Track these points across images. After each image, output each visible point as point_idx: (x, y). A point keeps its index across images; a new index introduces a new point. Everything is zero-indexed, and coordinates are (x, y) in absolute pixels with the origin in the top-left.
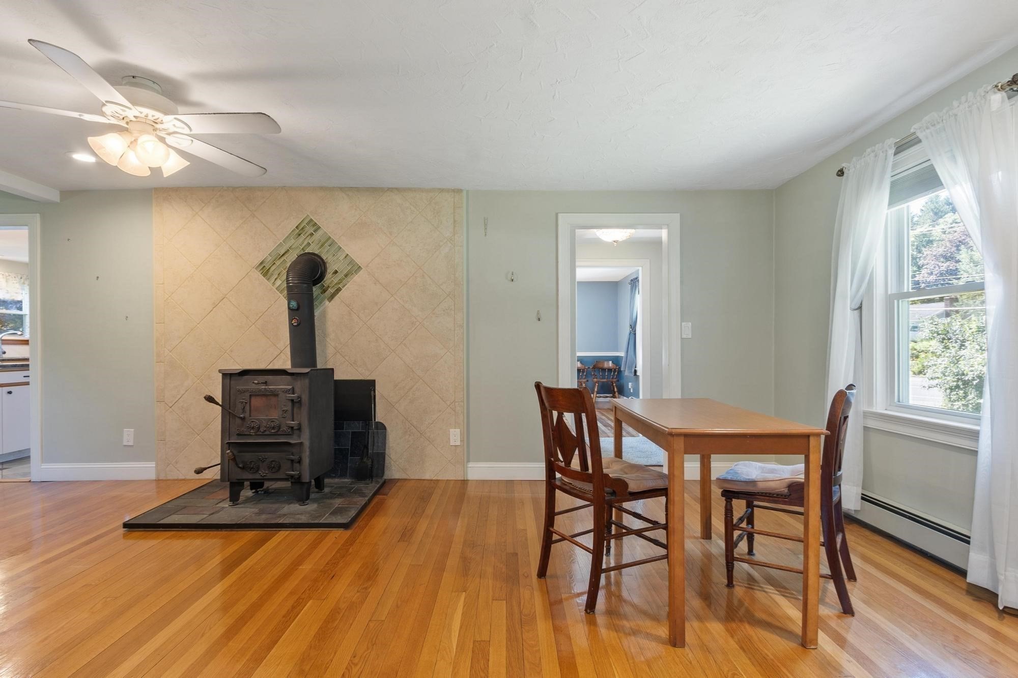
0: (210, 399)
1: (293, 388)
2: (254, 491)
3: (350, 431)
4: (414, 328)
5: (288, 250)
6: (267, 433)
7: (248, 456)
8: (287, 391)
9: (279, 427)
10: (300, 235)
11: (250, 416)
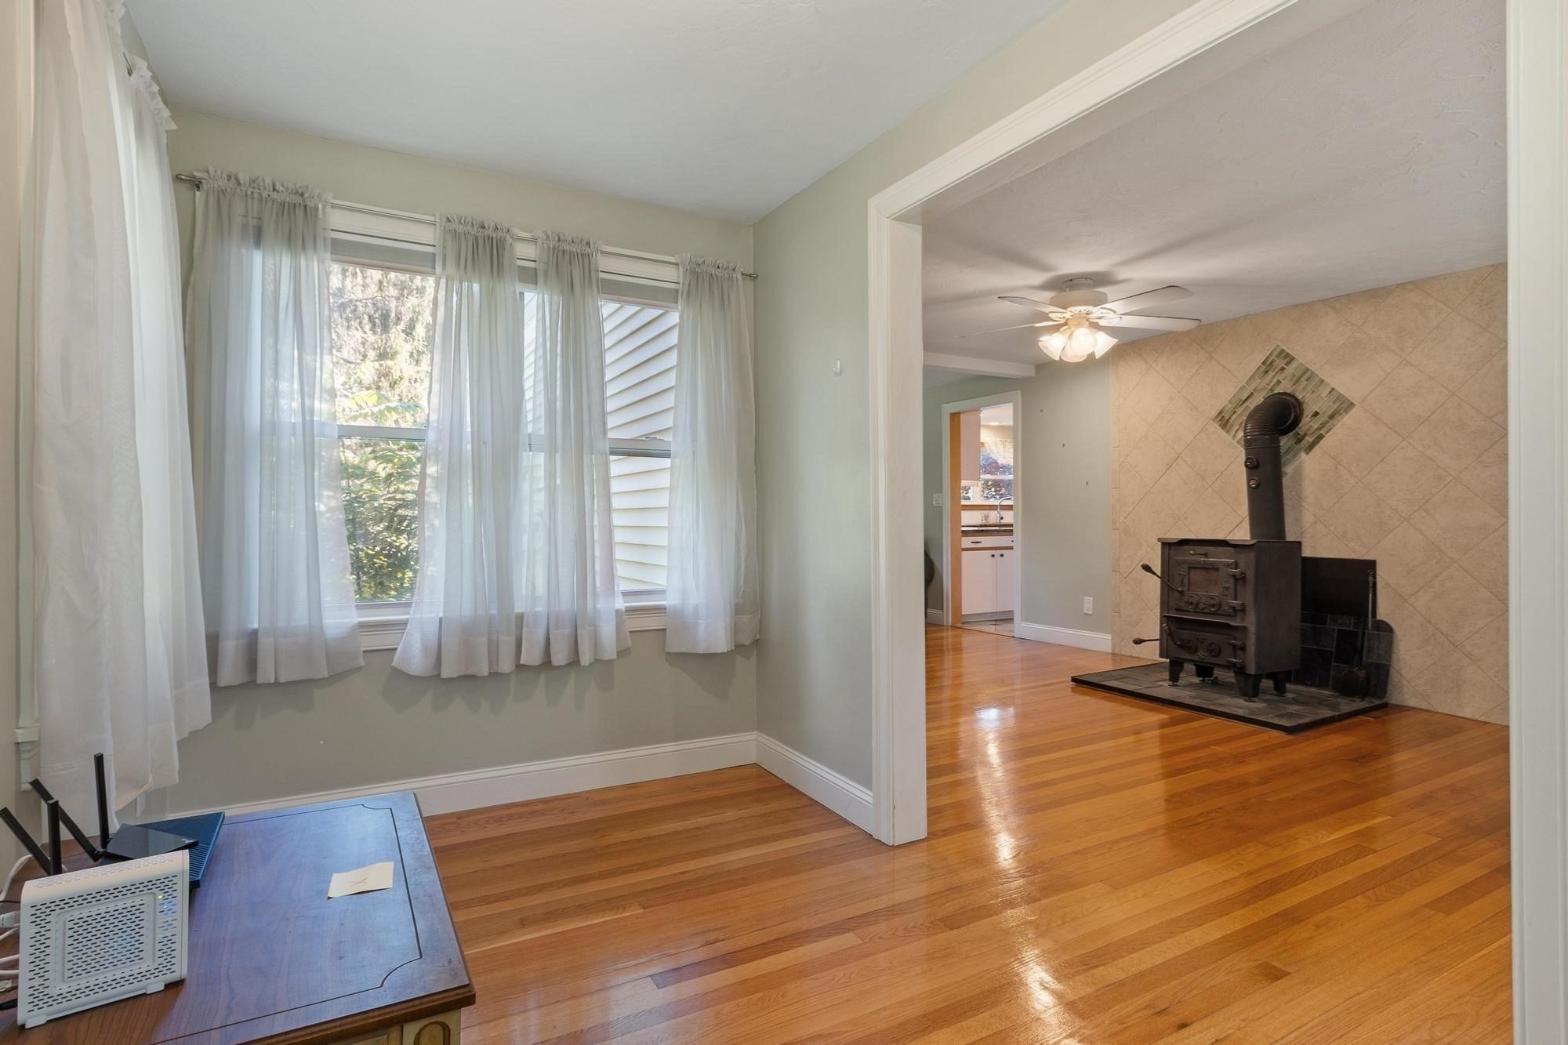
0: (1147, 568)
1: (1236, 563)
2: (1201, 679)
3: (1336, 628)
4: (1443, 486)
5: (1252, 393)
6: (1206, 611)
7: (1186, 634)
8: (1228, 565)
9: (1220, 606)
10: (1267, 372)
11: (1189, 590)
